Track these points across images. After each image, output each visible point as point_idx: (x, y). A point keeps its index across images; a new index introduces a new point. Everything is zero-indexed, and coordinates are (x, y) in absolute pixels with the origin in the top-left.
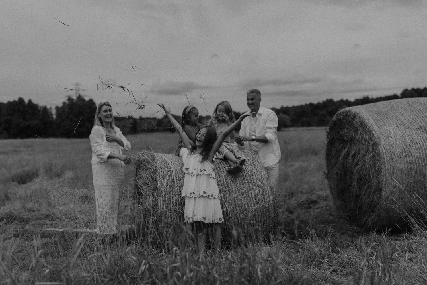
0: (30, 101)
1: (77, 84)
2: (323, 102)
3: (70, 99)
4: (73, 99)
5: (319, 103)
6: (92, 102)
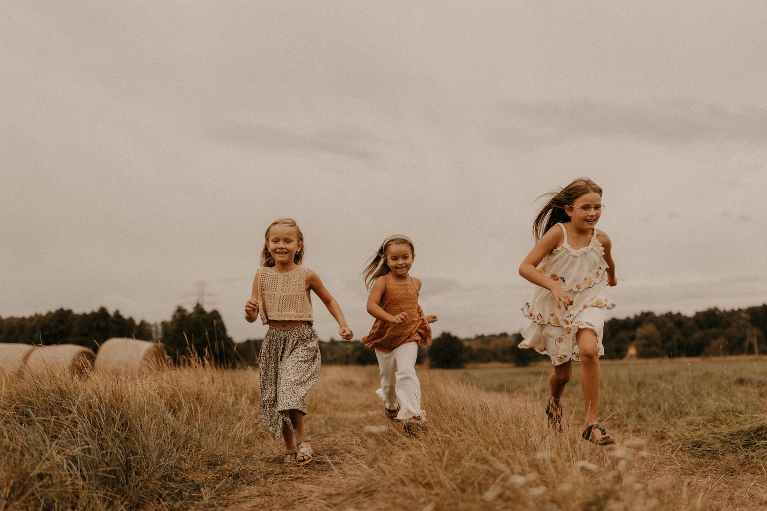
0: (117, 313)
2: (636, 317)
3: (180, 310)
6: (216, 315)
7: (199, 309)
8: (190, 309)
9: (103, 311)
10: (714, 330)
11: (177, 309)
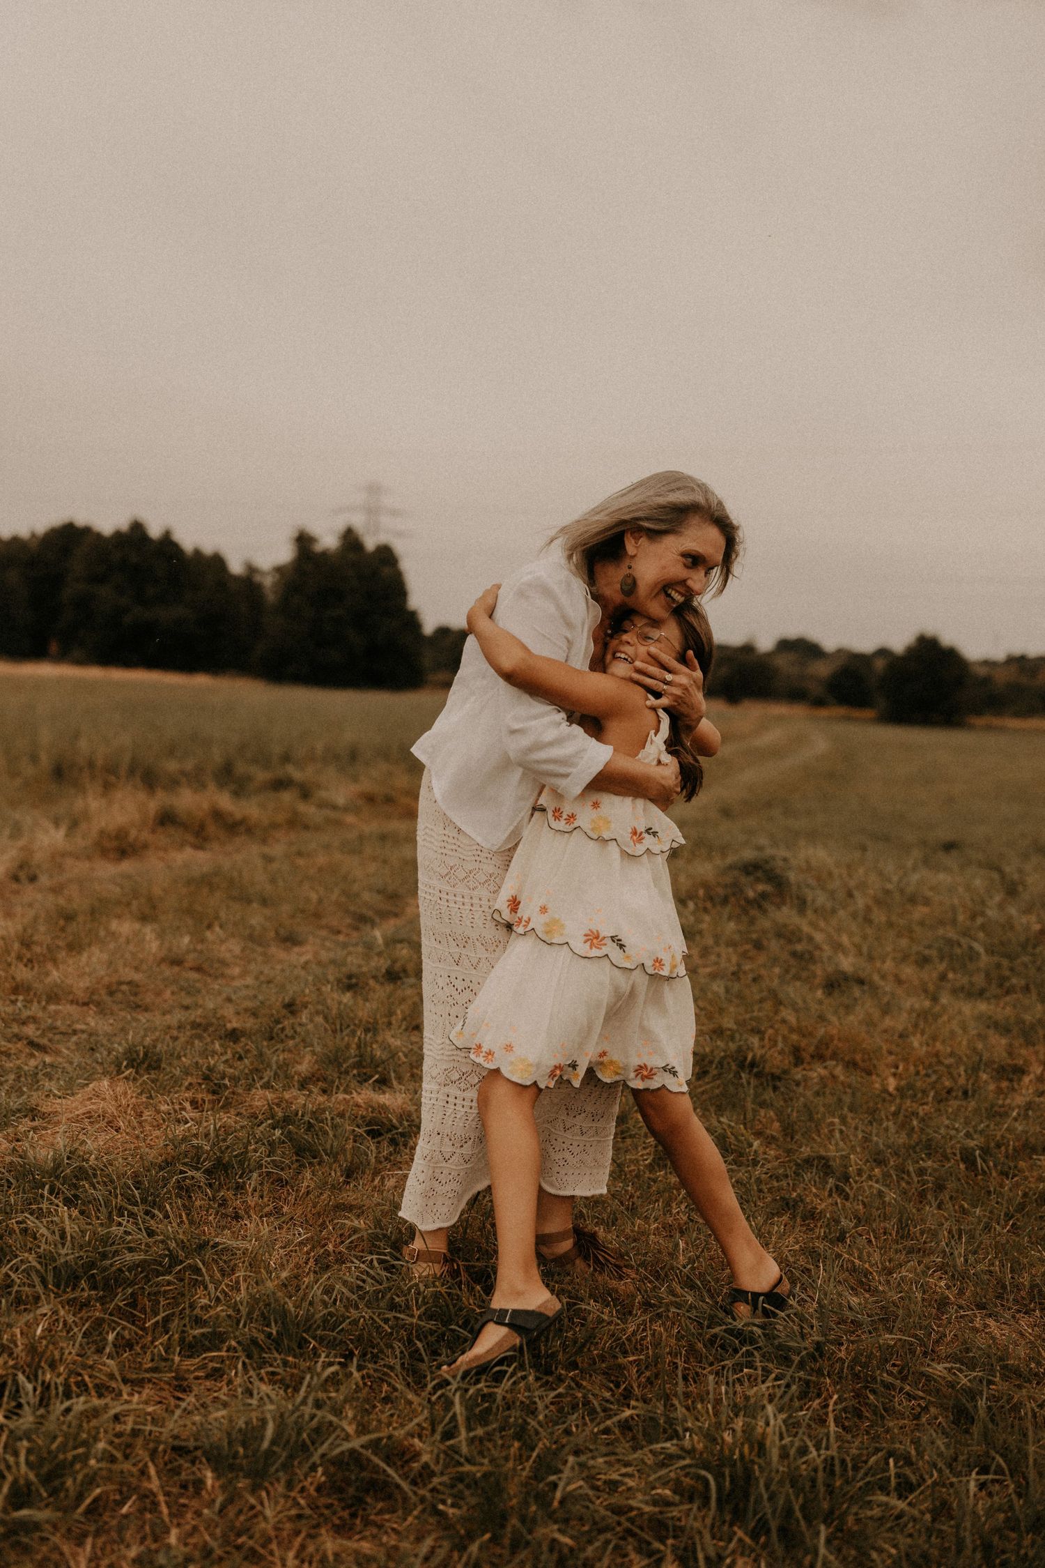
1: (374, 489)
4: (315, 542)
6: (386, 556)
7: (351, 540)
9: (137, 528)
11: (296, 535)
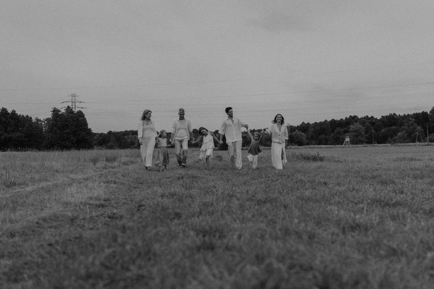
1: (73, 96)
2: (346, 118)
4: (59, 111)
5: (342, 119)
6: (80, 114)
7: (69, 109)
8: (63, 111)
9: (4, 110)
10: (394, 127)
11: (53, 109)
